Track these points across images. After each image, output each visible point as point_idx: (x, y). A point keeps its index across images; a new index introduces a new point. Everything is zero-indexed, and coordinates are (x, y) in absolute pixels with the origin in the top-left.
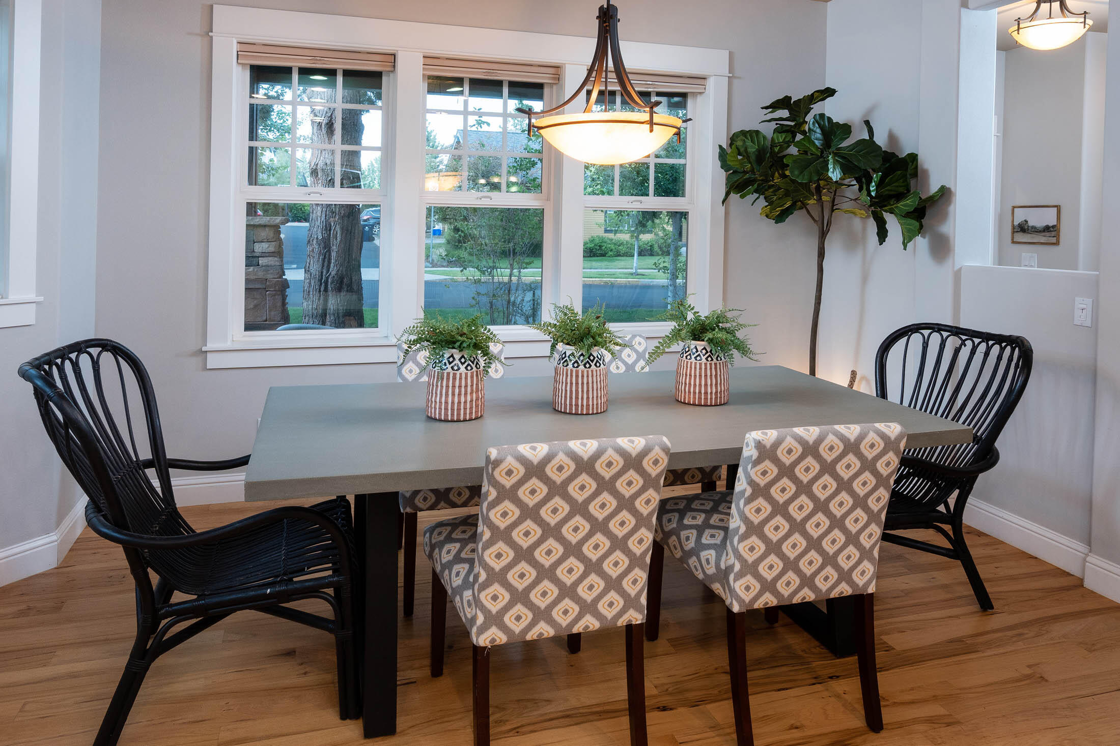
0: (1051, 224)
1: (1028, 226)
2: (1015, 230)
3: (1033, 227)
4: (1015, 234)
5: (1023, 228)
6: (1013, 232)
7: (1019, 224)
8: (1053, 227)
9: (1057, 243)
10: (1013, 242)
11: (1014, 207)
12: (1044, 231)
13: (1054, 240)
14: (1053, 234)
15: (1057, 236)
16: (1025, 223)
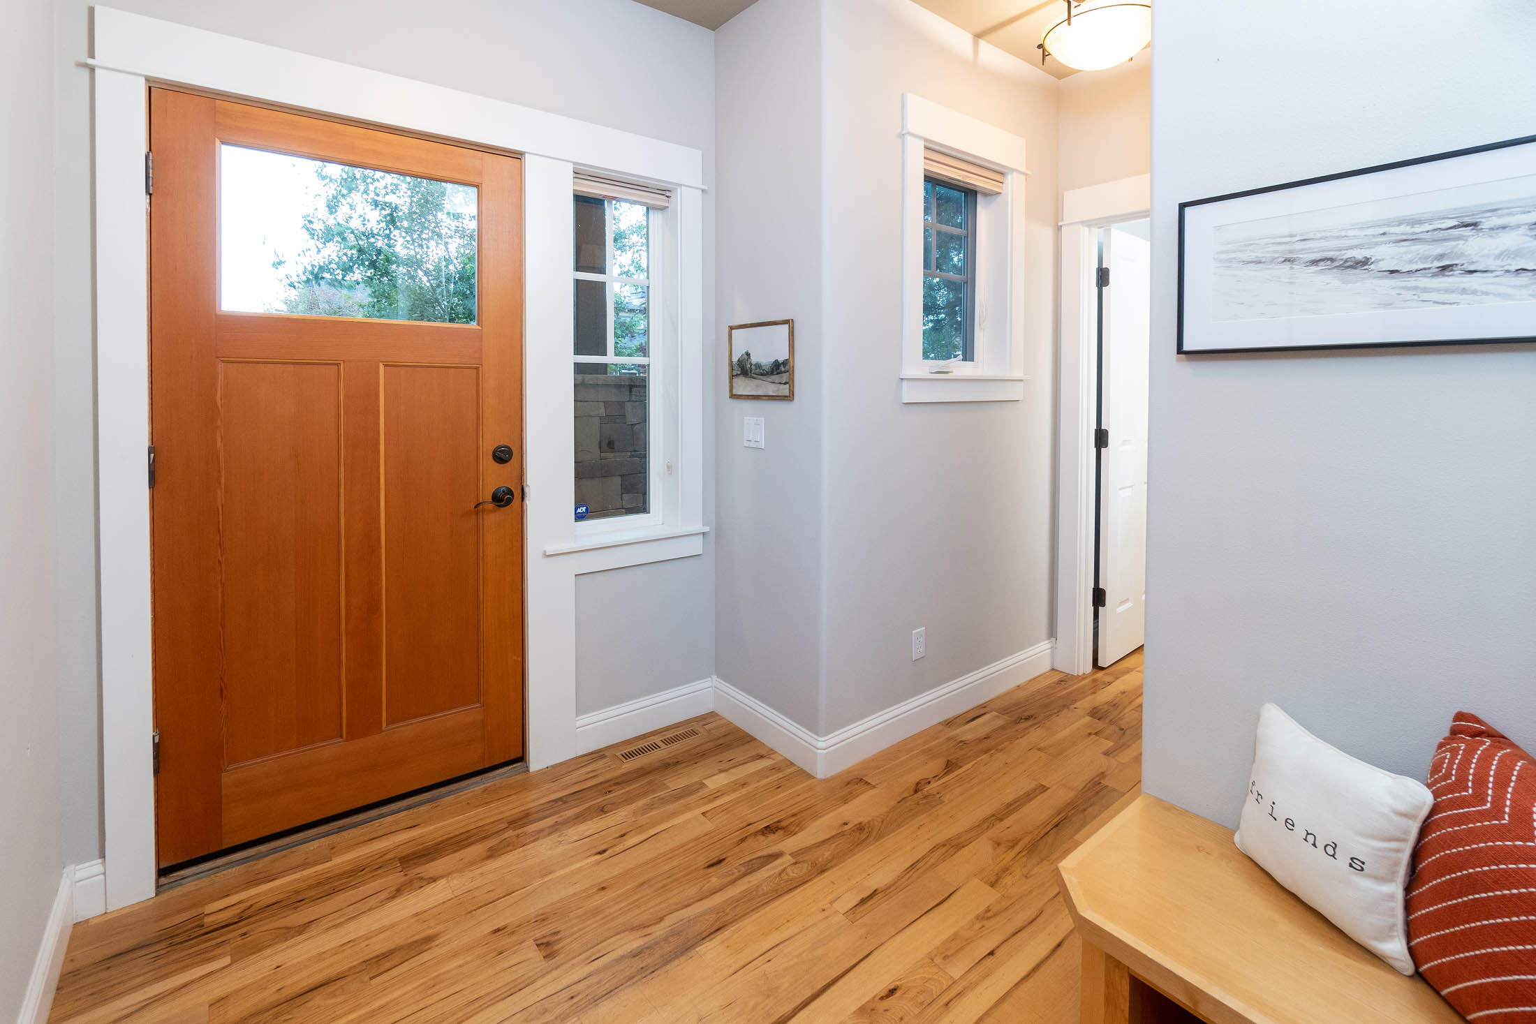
0: (781, 359)
1: (751, 365)
2: (735, 373)
3: (758, 366)
4: (735, 380)
5: (743, 369)
6: (732, 377)
7: (739, 360)
8: (785, 363)
9: (789, 398)
10: (733, 396)
11: (731, 328)
12: (772, 373)
13: (785, 390)
14: (785, 377)
15: (790, 382)
16: (746, 357)
